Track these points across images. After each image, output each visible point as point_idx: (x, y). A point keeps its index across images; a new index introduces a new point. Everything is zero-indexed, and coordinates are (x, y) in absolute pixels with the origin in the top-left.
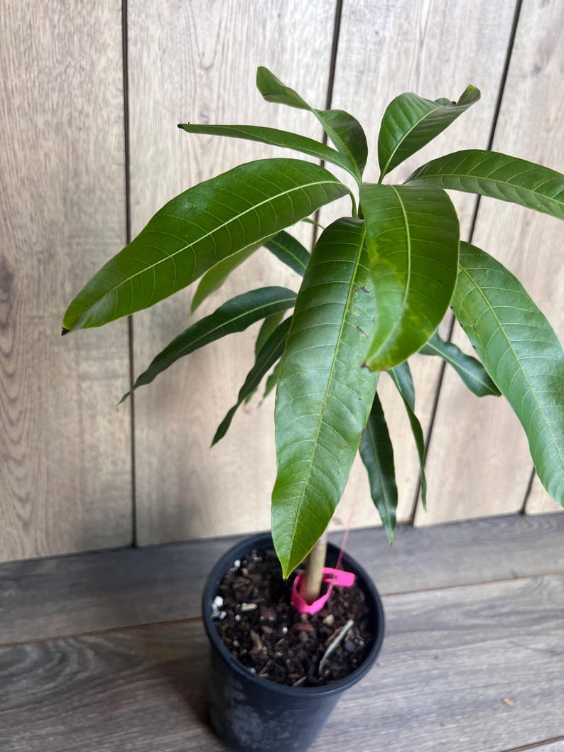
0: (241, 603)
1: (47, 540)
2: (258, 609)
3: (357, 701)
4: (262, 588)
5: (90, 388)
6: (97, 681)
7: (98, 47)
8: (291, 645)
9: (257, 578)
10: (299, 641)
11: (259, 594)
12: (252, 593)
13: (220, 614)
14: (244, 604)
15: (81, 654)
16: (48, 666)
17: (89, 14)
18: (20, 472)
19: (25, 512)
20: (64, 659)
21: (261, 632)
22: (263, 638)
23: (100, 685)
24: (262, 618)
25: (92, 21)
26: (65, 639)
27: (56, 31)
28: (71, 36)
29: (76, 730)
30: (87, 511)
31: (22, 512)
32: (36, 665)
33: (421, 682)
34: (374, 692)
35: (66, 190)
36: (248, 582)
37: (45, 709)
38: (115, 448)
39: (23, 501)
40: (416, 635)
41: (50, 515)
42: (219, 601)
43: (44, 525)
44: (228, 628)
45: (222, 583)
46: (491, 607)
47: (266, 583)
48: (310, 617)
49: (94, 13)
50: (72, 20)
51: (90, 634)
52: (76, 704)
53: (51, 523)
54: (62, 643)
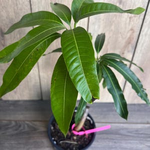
1: (21, 96)
6: (26, 133)
15: (24, 125)
26: (21, 121)
29: (19, 143)
32: (14, 126)
33: (109, 148)
34: (95, 148)
35: (15, 9)
38: (35, 77)
46: (137, 131)
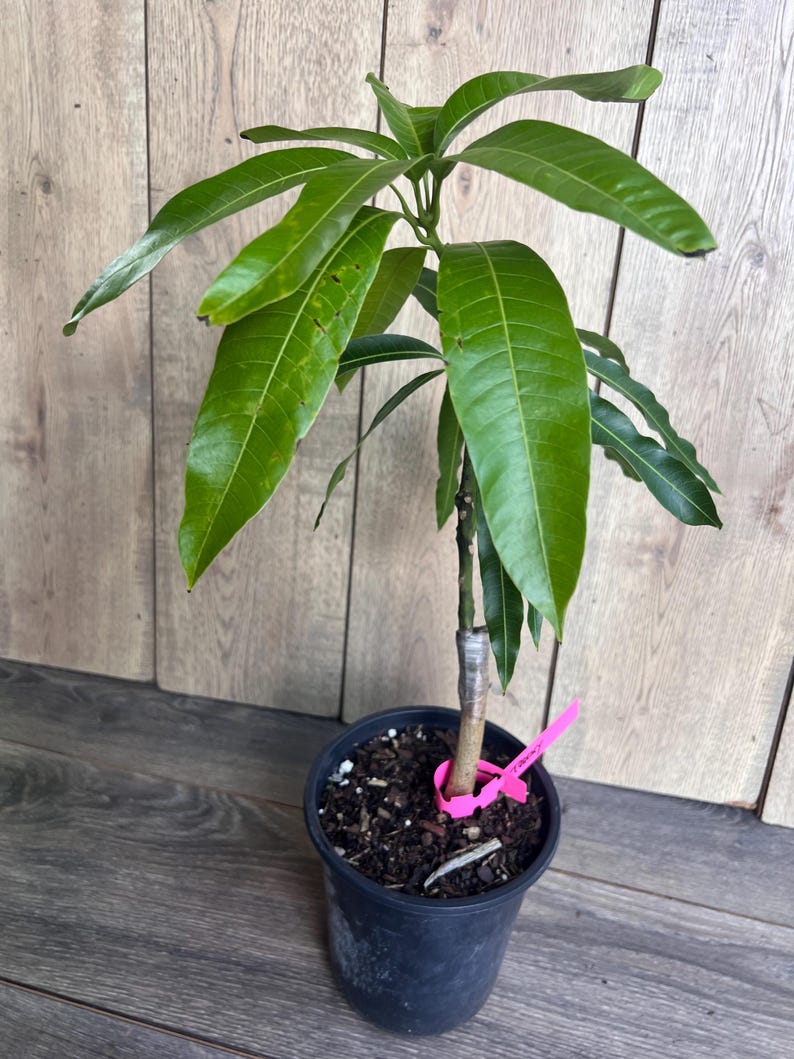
0: (371, 778)
1: (245, 681)
2: (387, 789)
3: (548, 1014)
4: (406, 769)
5: (310, 503)
6: (230, 848)
7: (352, 108)
8: (406, 844)
9: (407, 755)
10: (420, 842)
11: (399, 773)
12: (391, 770)
13: (343, 781)
14: (375, 779)
15: (228, 813)
16: (190, 813)
17: (345, 73)
18: (227, 590)
19: (226, 640)
20: (208, 812)
21: (374, 814)
22: (374, 821)
23: (232, 853)
24: (386, 799)
25: (348, 80)
26: (219, 793)
27: (311, 94)
28: (325, 99)
29: (185, 890)
30: (291, 657)
31: (223, 639)
32: (179, 807)
33: (667, 1035)
34: (579, 1015)
36: (394, 756)
37: (167, 854)
38: (330, 584)
39: (226, 625)
40: (690, 968)
41: (252, 651)
42: (347, 766)
43: (243, 663)
44: (342, 798)
45: (361, 747)
47: (416, 766)
48: (450, 820)
49: (350, 74)
50: (327, 80)
51: (245, 796)
52: (199, 863)
53: (251, 661)
54: (214, 795)
